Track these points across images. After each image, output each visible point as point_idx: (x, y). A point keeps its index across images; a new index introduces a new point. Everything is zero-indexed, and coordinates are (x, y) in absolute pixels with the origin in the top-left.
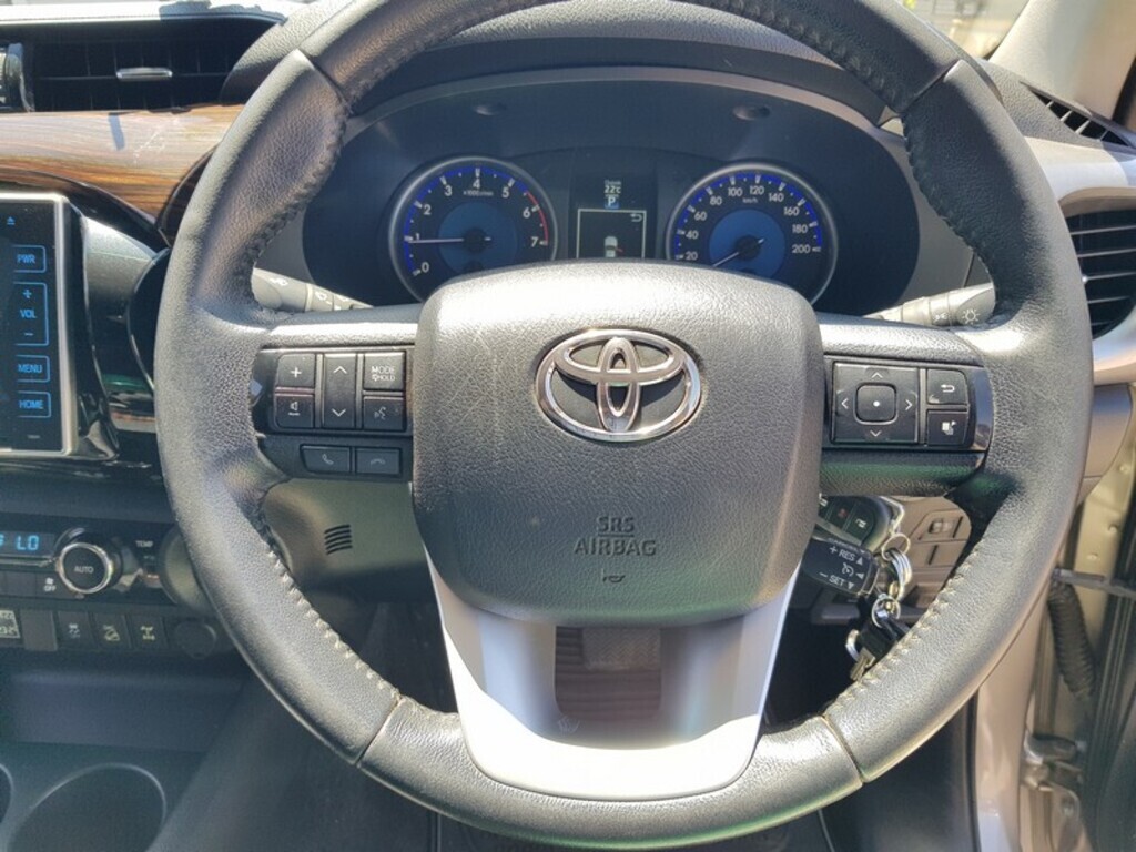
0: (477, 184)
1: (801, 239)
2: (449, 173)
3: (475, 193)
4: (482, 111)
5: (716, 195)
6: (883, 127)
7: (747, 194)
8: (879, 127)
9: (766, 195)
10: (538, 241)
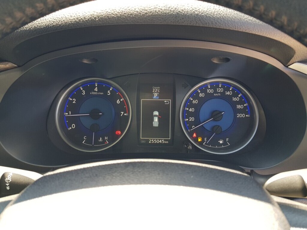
0: (96, 89)
1: (241, 111)
2: (84, 85)
3: (96, 93)
4: (85, 61)
5: (201, 92)
6: (289, 67)
7: (215, 92)
8: (287, 67)
9: (224, 92)
10: (124, 114)
